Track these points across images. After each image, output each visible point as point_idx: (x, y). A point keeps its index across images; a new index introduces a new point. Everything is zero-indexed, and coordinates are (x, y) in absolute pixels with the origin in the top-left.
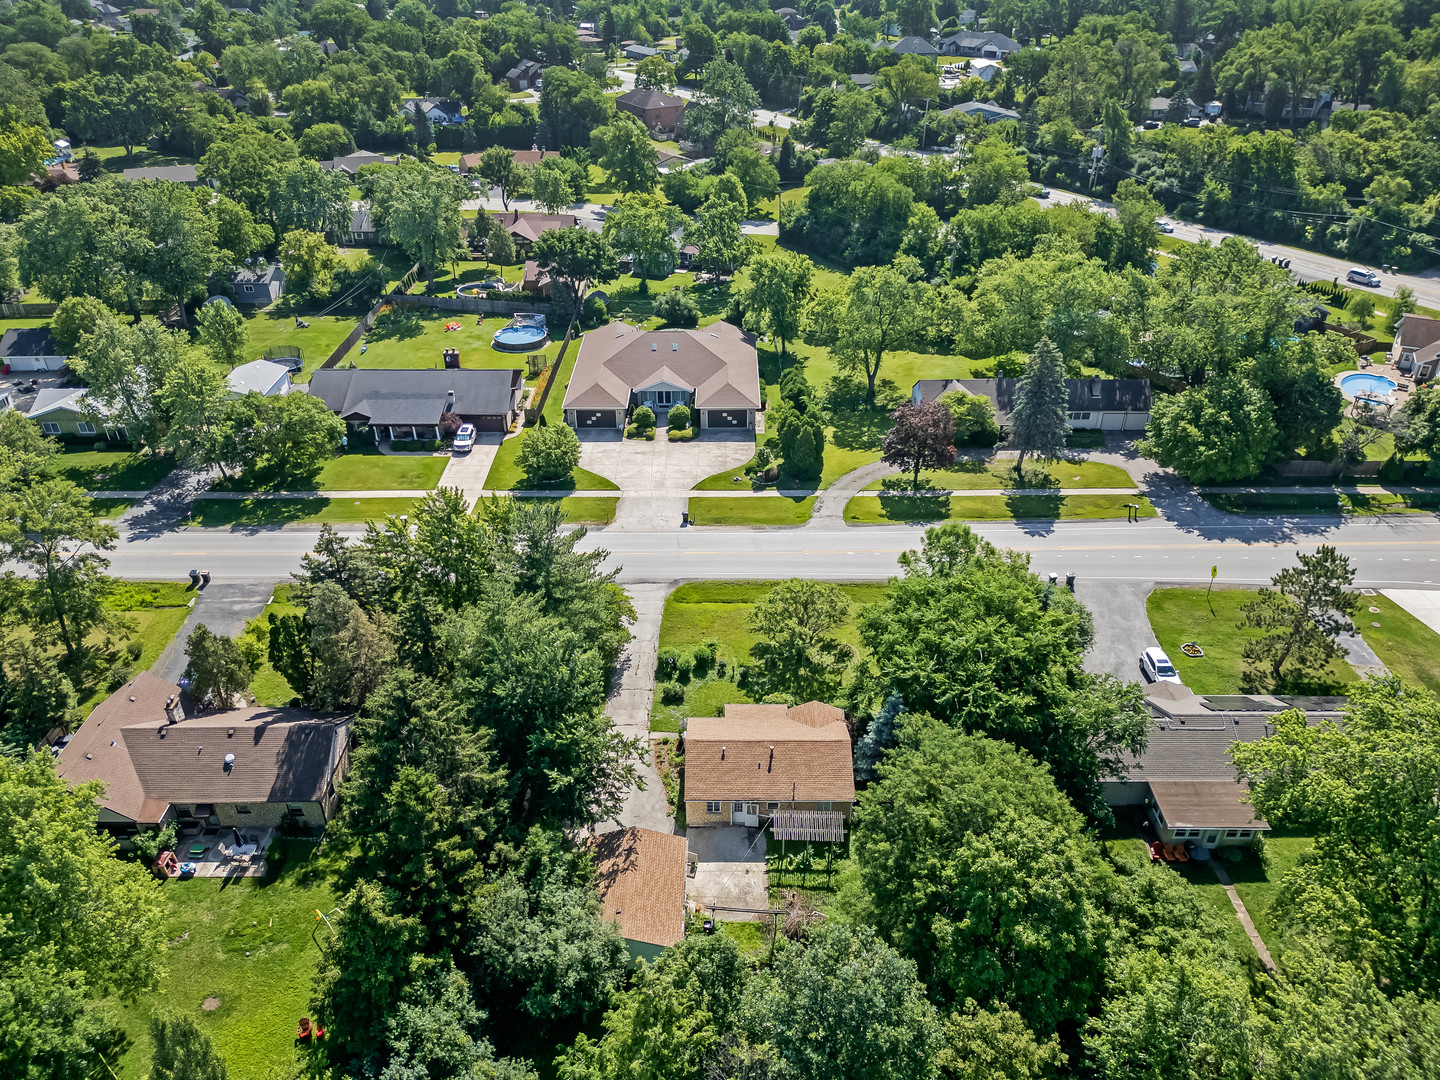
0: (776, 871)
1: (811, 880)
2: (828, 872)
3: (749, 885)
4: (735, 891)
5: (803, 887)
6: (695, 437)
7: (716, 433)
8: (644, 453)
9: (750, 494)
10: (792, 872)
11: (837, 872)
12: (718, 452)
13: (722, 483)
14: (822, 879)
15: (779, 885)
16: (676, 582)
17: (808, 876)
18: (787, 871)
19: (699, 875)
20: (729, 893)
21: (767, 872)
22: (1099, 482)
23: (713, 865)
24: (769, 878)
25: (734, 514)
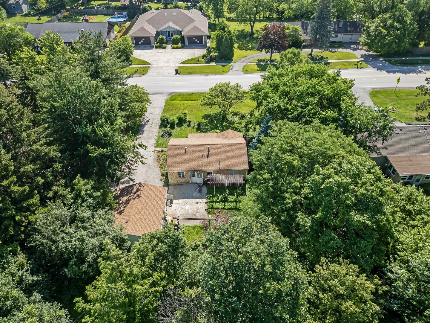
0: (211, 202)
1: (227, 205)
2: (236, 201)
3: (198, 209)
4: (191, 212)
5: (224, 209)
6: (182, 47)
7: (191, 46)
8: (161, 53)
9: (204, 64)
10: (219, 202)
11: (240, 201)
12: (191, 52)
13: (193, 61)
14: (233, 205)
15: (212, 208)
16: (171, 93)
17: (226, 203)
18: (216, 202)
19: (174, 205)
20: (188, 212)
21: (207, 203)
22: (344, 57)
23: (181, 201)
24: (208, 205)
25: (197, 71)
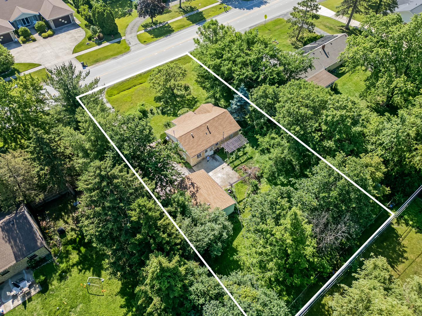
0: (231, 163)
1: (242, 159)
2: (245, 154)
3: (227, 172)
5: (242, 163)
6: (54, 33)
7: (61, 29)
8: (37, 47)
9: (98, 47)
10: (235, 161)
11: (247, 153)
12: (69, 36)
13: (83, 47)
14: (245, 157)
15: (235, 167)
18: (233, 161)
20: (224, 178)
21: (228, 165)
22: (207, 3)
24: (231, 167)
25: (100, 56)
